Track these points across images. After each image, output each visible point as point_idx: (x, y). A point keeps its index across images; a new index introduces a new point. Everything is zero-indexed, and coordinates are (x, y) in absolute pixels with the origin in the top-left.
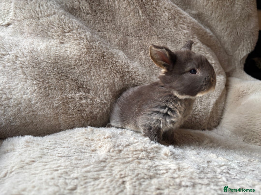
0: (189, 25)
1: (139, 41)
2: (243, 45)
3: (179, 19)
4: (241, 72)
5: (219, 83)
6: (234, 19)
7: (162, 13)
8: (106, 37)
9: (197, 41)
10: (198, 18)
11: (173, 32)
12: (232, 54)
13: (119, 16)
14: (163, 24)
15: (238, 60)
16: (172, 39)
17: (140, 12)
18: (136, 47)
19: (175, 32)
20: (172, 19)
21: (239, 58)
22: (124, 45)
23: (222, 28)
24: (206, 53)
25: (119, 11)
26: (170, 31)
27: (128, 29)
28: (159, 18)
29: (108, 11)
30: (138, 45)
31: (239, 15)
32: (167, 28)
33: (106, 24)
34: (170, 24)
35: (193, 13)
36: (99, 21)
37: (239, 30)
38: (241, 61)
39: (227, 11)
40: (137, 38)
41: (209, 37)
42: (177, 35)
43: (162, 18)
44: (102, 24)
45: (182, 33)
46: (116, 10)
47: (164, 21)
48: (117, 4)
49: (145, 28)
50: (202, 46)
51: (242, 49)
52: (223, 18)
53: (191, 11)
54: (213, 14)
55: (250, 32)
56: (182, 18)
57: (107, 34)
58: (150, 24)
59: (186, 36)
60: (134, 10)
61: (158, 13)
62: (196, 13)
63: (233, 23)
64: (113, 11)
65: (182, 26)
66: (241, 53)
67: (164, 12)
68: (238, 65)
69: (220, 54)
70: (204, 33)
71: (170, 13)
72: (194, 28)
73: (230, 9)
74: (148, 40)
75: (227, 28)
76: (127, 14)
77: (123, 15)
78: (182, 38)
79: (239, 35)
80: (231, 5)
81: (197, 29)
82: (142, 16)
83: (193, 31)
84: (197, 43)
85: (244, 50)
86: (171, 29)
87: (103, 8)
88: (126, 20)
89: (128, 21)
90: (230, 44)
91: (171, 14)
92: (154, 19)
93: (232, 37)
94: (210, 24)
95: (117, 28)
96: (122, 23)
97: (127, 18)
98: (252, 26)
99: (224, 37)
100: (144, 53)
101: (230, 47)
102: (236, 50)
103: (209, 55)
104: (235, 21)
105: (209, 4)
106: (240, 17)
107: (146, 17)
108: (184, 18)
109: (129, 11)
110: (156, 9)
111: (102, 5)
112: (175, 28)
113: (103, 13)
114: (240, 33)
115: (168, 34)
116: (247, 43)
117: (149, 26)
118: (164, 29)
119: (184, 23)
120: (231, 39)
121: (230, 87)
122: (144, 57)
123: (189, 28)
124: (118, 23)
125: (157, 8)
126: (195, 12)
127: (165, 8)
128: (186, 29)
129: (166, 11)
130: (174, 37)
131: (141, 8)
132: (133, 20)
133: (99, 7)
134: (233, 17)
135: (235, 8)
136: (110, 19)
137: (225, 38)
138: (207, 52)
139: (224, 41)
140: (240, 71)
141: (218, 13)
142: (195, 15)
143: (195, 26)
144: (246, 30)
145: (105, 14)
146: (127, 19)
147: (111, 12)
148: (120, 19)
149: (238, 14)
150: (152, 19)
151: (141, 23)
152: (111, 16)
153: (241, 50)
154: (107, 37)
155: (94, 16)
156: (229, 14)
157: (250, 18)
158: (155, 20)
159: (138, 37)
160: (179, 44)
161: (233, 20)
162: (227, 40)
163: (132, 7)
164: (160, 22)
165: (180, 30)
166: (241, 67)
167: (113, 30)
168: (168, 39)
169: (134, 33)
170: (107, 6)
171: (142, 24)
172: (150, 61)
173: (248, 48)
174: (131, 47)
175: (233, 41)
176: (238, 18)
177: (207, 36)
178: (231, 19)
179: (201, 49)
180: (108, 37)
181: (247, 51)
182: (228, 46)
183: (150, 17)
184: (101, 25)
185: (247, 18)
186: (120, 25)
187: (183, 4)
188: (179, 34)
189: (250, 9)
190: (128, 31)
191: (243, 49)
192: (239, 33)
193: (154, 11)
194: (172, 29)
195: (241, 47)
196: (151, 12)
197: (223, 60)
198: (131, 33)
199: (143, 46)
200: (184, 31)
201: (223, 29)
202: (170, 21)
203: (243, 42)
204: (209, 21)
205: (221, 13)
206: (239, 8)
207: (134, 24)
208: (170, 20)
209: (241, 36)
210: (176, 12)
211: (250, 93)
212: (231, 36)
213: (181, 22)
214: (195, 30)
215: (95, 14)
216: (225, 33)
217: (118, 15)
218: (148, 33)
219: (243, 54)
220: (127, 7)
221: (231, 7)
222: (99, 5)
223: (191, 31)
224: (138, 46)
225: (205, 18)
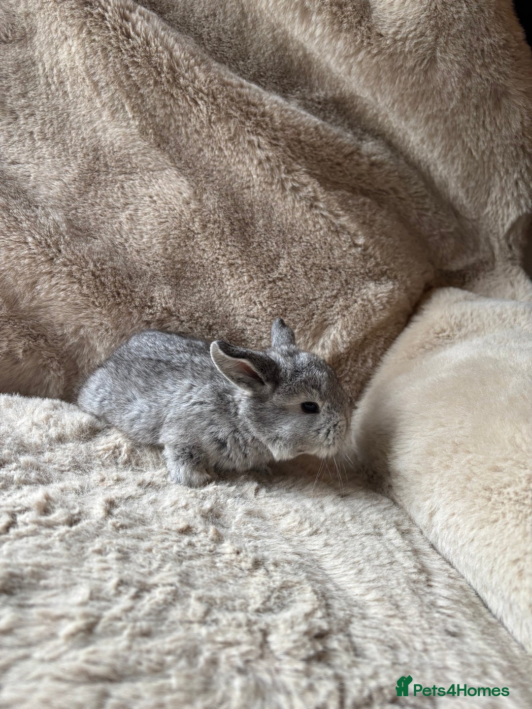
0: (279, 134)
1: (125, 186)
2: (502, 189)
3: (243, 119)
4: (511, 271)
5: (366, 303)
6: (445, 109)
7: (191, 106)
8: (29, 176)
9: (305, 179)
10: (335, 111)
11: (225, 156)
12: (474, 217)
13: (76, 120)
14: (196, 136)
15: (498, 233)
16: (223, 177)
17: (127, 108)
18: (110, 200)
19: (231, 156)
20: (219, 120)
21: (501, 230)
22: (77, 196)
23: (419, 138)
24: (337, 216)
25: (75, 108)
26: (218, 157)
27: (99, 153)
28: (183, 121)
29: (46, 110)
30: (120, 194)
31: (457, 94)
32: (210, 149)
33: (39, 144)
34: (215, 135)
35: (318, 98)
36: (20, 135)
37: (471, 140)
38: (507, 237)
39: (413, 85)
40: (123, 176)
41: (364, 167)
42: (240, 166)
43: (192, 120)
44: (26, 145)
45: (252, 160)
46: (68, 105)
47: (198, 127)
48: (69, 88)
49: (142, 151)
50: (322, 194)
51: (501, 199)
52: (409, 109)
53: (311, 91)
54: (378, 95)
55: (511, 144)
56: (255, 115)
57: (32, 170)
58: (158, 139)
59: (267, 166)
60: (110, 104)
61: (179, 107)
62: (330, 94)
63: (445, 121)
64: (61, 108)
65: (254, 138)
66: (500, 212)
67: (196, 103)
68: (501, 248)
69: (420, 215)
70: (341, 156)
71: (212, 104)
72: (300, 142)
73: (422, 78)
74: (150, 181)
75: (431, 136)
76: (94, 113)
77: (85, 118)
78: (252, 172)
79: (477, 158)
80: (420, 65)
81: (312, 145)
82: (134, 117)
83: (293, 152)
84: (305, 185)
85: (507, 204)
86: (220, 149)
87: (34, 103)
88: (94, 130)
89: (99, 134)
90: (459, 185)
91: (214, 107)
92: (170, 125)
93: (456, 161)
94: (387, 126)
95: (68, 152)
96: (84, 139)
97: (95, 125)
98: (516, 126)
99: (435, 165)
100: (130, 215)
101: (461, 194)
102: (486, 204)
103: (348, 220)
104: (448, 113)
105: (354, 69)
106: (461, 101)
107: (146, 119)
108: (263, 115)
109: (99, 105)
110: (172, 95)
111: (31, 94)
112: (230, 145)
113: (32, 115)
114: (477, 151)
115: (212, 163)
116: (512, 181)
117: (154, 145)
118: (201, 150)
119: (260, 131)
120: (457, 170)
121: (416, 318)
122: (126, 227)
123: (274, 142)
124: (71, 140)
125: (174, 91)
126: (326, 95)
127: (198, 91)
128: (266, 146)
129: (202, 99)
130: (230, 172)
131: (128, 97)
132: (110, 131)
133: (23, 101)
134: (438, 100)
135: (440, 73)
136: (51, 129)
137: (440, 168)
138: (341, 213)
139: (441, 177)
140: (505, 270)
141: (387, 92)
142: (326, 102)
143: (302, 137)
144: (497, 141)
145: (38, 117)
146: (98, 128)
147: (54, 112)
148: (79, 128)
149: (454, 92)
150: (164, 126)
151: (131, 138)
152: (55, 122)
153: (498, 203)
154: (32, 178)
155: (9, 124)
156: (423, 95)
157: (504, 101)
158: (173, 127)
159: (125, 173)
160: (246, 191)
161: (440, 110)
162: (445, 173)
163: (105, 96)
164: (186, 133)
165: (248, 153)
166: (509, 256)
167: (54, 157)
168: (212, 176)
169: (113, 164)
170: (44, 96)
171: (134, 140)
172: (142, 237)
173: (520, 196)
174: (98, 201)
175: (466, 174)
176: (454, 102)
177: (358, 164)
178: (435, 109)
179: (316, 203)
180: (35, 178)
181: (519, 207)
182: (455, 189)
183: (158, 120)
184: (24, 146)
185: (490, 103)
186: (76, 145)
187: (279, 75)
188: (244, 163)
189: (496, 70)
190: (98, 159)
191: (504, 201)
192: (474, 153)
193: (168, 103)
194: (224, 148)
195: (495, 194)
196: (159, 105)
197: (435, 233)
198: (106, 165)
199: (134, 196)
200: (258, 152)
201: (422, 141)
202: (214, 127)
203: (497, 179)
204: (380, 119)
205: (396, 94)
206: (453, 73)
207: (114, 142)
208: (214, 123)
209: (485, 159)
210: (232, 99)
211: (460, 337)
212: (453, 163)
213: (249, 129)
214: (302, 148)
215: (11, 120)
216: (432, 151)
217: (73, 119)
218: (153, 163)
219: (508, 216)
220: (93, 96)
221: (426, 72)
222: (24, 97)
223: (285, 151)
224: (118, 197)
225: (367, 108)
